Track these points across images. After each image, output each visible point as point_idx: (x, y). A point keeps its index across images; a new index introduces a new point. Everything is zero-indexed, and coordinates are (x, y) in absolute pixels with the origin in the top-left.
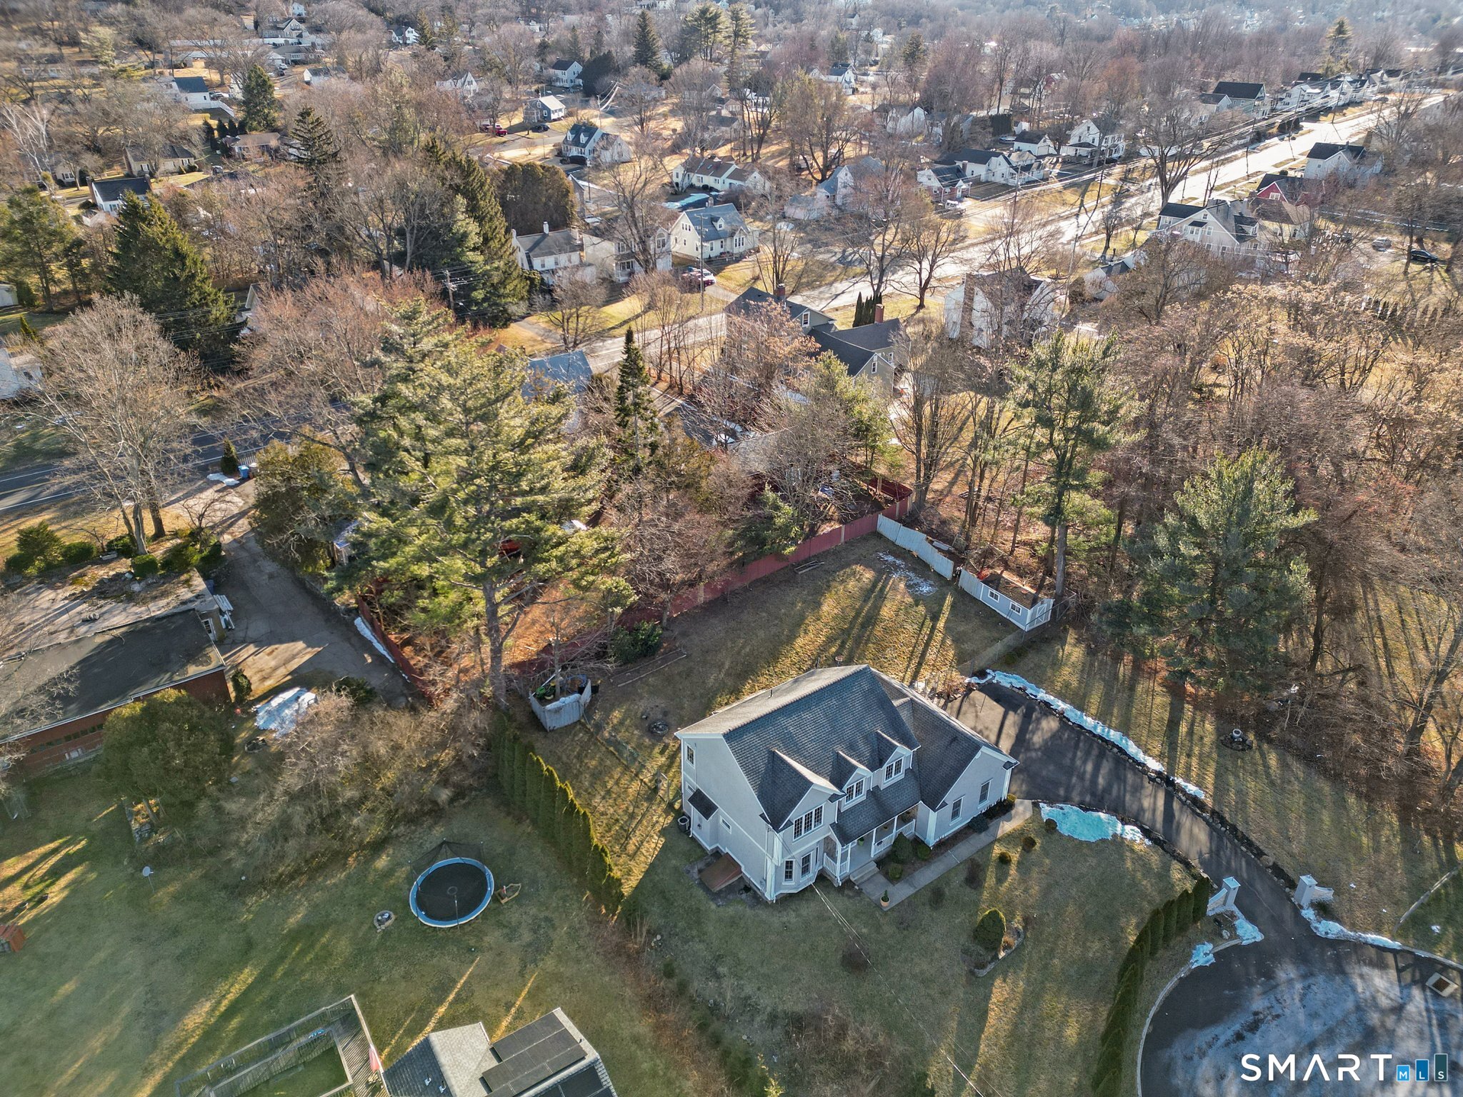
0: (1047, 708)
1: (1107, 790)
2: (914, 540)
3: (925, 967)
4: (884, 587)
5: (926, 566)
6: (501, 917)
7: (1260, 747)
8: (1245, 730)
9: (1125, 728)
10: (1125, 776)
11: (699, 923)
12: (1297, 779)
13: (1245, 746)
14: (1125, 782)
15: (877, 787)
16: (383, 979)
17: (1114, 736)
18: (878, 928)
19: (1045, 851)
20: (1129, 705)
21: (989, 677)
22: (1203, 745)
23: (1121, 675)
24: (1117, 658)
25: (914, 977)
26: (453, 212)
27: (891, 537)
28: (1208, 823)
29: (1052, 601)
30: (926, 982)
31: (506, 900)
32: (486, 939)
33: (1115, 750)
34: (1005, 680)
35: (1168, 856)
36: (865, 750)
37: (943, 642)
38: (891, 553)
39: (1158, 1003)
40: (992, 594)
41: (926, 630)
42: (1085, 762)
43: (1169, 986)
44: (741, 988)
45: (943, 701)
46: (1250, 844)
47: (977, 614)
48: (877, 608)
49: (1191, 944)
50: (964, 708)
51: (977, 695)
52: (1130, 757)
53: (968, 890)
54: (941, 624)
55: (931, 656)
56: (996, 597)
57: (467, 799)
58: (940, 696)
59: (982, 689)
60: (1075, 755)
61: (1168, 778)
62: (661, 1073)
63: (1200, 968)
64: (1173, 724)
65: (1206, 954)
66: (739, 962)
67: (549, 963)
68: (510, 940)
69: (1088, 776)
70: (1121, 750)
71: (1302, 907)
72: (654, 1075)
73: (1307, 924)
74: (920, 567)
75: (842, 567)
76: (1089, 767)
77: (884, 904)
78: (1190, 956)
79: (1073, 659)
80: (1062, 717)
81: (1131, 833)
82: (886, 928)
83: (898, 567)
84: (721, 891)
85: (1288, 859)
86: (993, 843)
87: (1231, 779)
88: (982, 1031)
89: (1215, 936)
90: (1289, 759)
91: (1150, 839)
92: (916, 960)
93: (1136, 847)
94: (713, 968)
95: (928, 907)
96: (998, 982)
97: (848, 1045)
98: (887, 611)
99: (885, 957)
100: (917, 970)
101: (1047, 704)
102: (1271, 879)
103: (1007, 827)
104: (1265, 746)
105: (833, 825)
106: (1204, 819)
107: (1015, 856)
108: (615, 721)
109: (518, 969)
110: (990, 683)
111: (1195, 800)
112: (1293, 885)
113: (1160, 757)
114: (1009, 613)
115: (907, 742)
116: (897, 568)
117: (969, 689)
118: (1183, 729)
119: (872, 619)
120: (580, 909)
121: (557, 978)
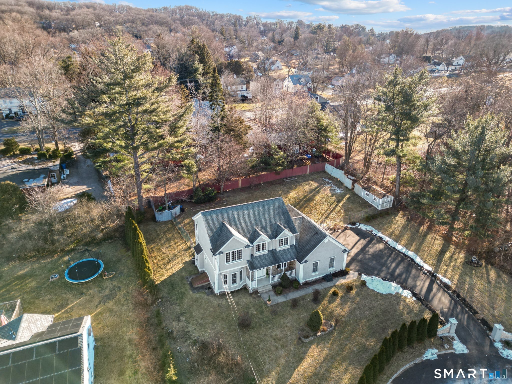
0: (380, 240)
1: (400, 275)
2: (339, 174)
3: (278, 333)
4: (320, 189)
5: (342, 184)
6: (101, 284)
7: (486, 267)
8: (480, 259)
9: (417, 251)
10: (411, 271)
11: (182, 298)
12: (504, 282)
13: (478, 265)
14: (410, 273)
15: (275, 249)
16: (41, 299)
17: (411, 254)
18: (262, 312)
19: (357, 294)
20: (422, 243)
21: (357, 225)
22: (456, 262)
23: (420, 231)
24: (421, 224)
25: (271, 336)
26: (194, 61)
27: (330, 172)
28: (450, 296)
29: (393, 198)
30: (276, 339)
31: (106, 277)
32: (91, 291)
33: (409, 259)
34: (363, 227)
35: (423, 306)
36: (269, 230)
37: (339, 211)
38: (328, 178)
39: (399, 372)
40: (366, 194)
41: (333, 206)
42: (392, 262)
43: (408, 366)
44: (187, 327)
45: (331, 232)
46: (471, 308)
47: (359, 202)
48: (314, 196)
49: (426, 348)
50: (340, 235)
51: (349, 232)
52: (415, 263)
53: (312, 303)
54: (341, 204)
55: (332, 215)
56: (368, 195)
57: (112, 240)
58: (331, 229)
59: (352, 229)
60: (388, 258)
61: (433, 274)
62: (134, 357)
63: (428, 360)
64: (442, 252)
65: (433, 354)
66: (192, 316)
67: (110, 304)
68: (99, 293)
69: (392, 268)
70: (412, 260)
71: (495, 341)
72: (131, 357)
73: (497, 350)
74: (339, 184)
75: (305, 181)
76: (394, 265)
77: (268, 302)
78: (424, 353)
79: (399, 222)
80: (386, 243)
81: (406, 293)
82: (266, 313)
83: (330, 183)
84: (197, 287)
85: (491, 318)
86: (332, 287)
87: (468, 279)
88: (297, 367)
89: (441, 346)
90: (501, 273)
91: (416, 297)
92: (275, 329)
93: (407, 300)
94: (179, 317)
95: (289, 308)
96: (313, 346)
97: (222, 359)
98: (318, 198)
99: (260, 325)
100: (274, 333)
101: (381, 238)
102: (479, 325)
103: (342, 281)
104: (489, 267)
105: (248, 261)
106: (448, 294)
107: (341, 294)
108: (186, 222)
109: (96, 304)
110: (357, 228)
111: (446, 285)
112: (491, 329)
113: (431, 265)
114: (373, 202)
115: (293, 230)
116: (328, 183)
117: (346, 229)
118: (447, 255)
119: (310, 199)
120: (135, 285)
121: (111, 310)
